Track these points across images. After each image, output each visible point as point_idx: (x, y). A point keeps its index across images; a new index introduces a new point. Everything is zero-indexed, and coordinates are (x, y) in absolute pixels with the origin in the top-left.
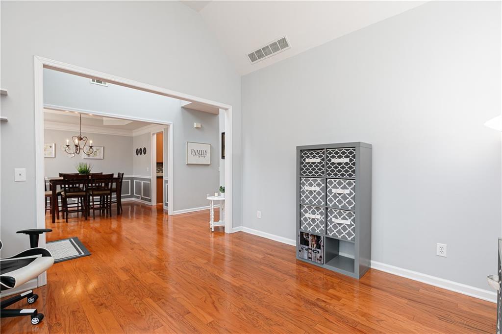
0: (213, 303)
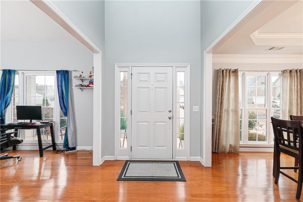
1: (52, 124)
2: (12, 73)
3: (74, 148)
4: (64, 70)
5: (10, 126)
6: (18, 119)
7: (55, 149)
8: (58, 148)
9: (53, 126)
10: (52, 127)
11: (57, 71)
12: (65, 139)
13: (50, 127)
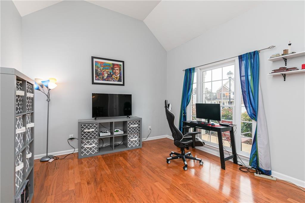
0: (153, 193)
1: (232, 128)
2: (192, 71)
3: (268, 173)
4: (250, 53)
5: (192, 125)
6: (197, 117)
7: (235, 162)
8: (240, 162)
9: (234, 131)
10: (232, 132)
11: (239, 56)
12: (253, 154)
13: (230, 131)
